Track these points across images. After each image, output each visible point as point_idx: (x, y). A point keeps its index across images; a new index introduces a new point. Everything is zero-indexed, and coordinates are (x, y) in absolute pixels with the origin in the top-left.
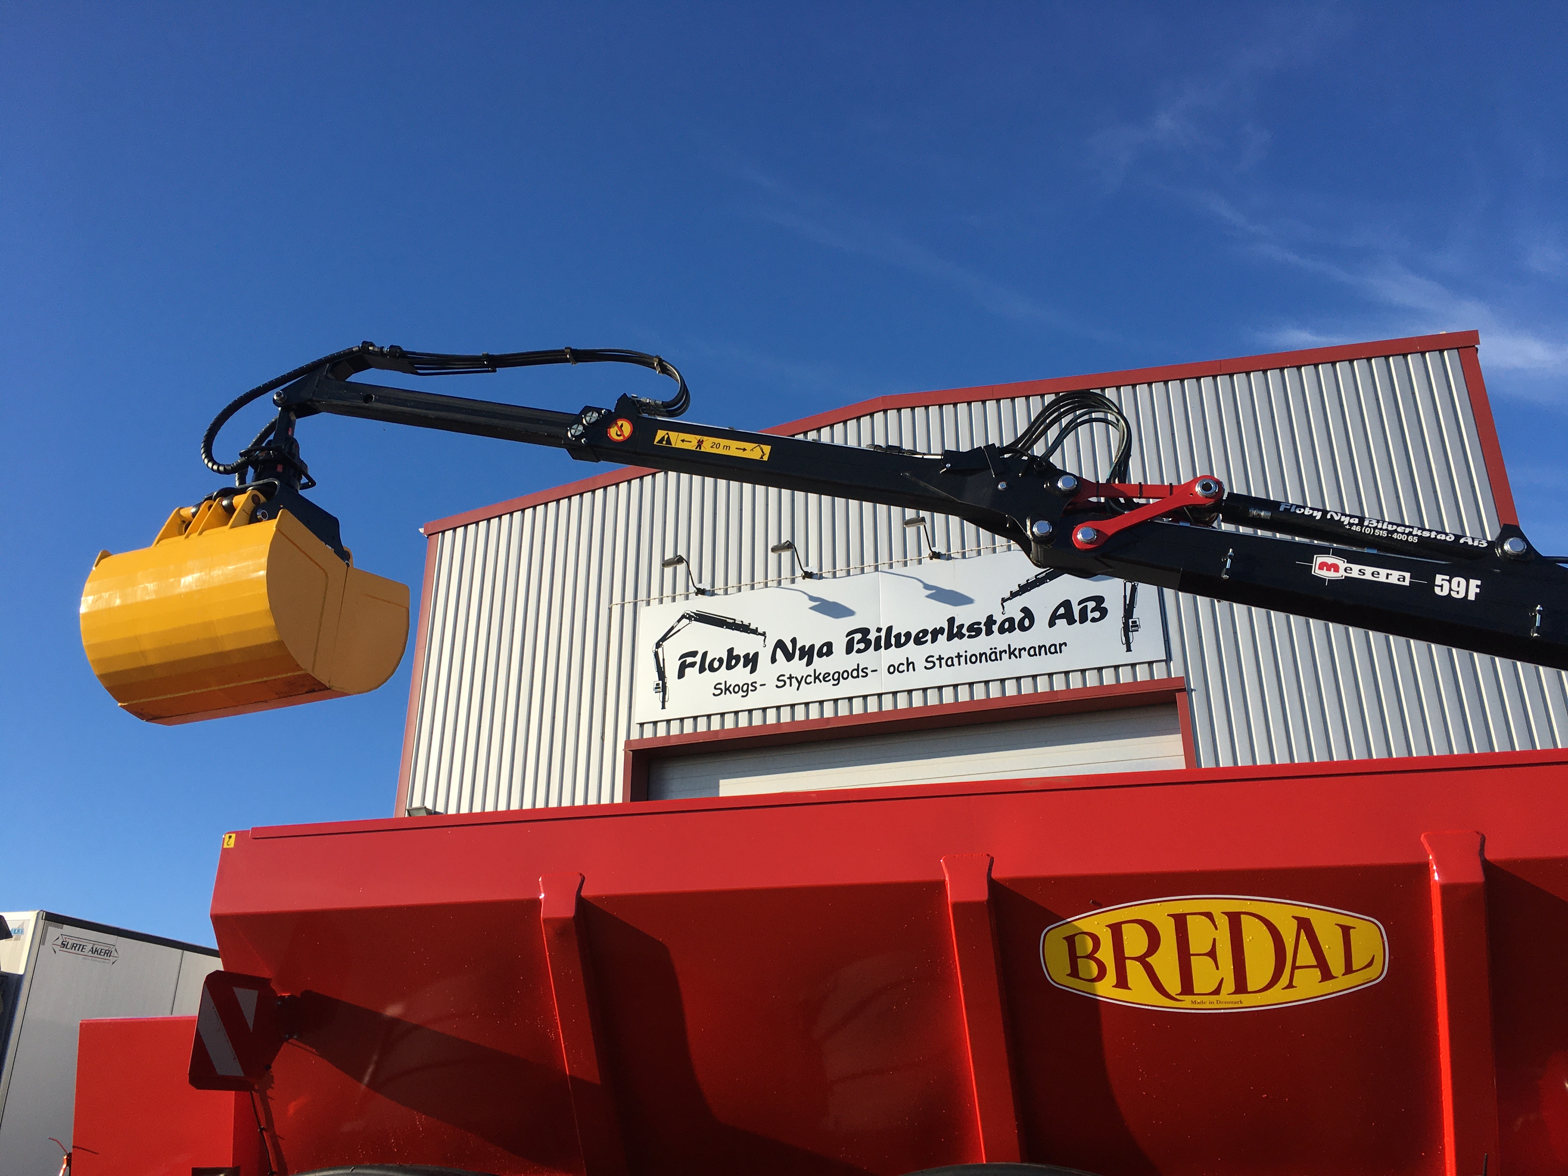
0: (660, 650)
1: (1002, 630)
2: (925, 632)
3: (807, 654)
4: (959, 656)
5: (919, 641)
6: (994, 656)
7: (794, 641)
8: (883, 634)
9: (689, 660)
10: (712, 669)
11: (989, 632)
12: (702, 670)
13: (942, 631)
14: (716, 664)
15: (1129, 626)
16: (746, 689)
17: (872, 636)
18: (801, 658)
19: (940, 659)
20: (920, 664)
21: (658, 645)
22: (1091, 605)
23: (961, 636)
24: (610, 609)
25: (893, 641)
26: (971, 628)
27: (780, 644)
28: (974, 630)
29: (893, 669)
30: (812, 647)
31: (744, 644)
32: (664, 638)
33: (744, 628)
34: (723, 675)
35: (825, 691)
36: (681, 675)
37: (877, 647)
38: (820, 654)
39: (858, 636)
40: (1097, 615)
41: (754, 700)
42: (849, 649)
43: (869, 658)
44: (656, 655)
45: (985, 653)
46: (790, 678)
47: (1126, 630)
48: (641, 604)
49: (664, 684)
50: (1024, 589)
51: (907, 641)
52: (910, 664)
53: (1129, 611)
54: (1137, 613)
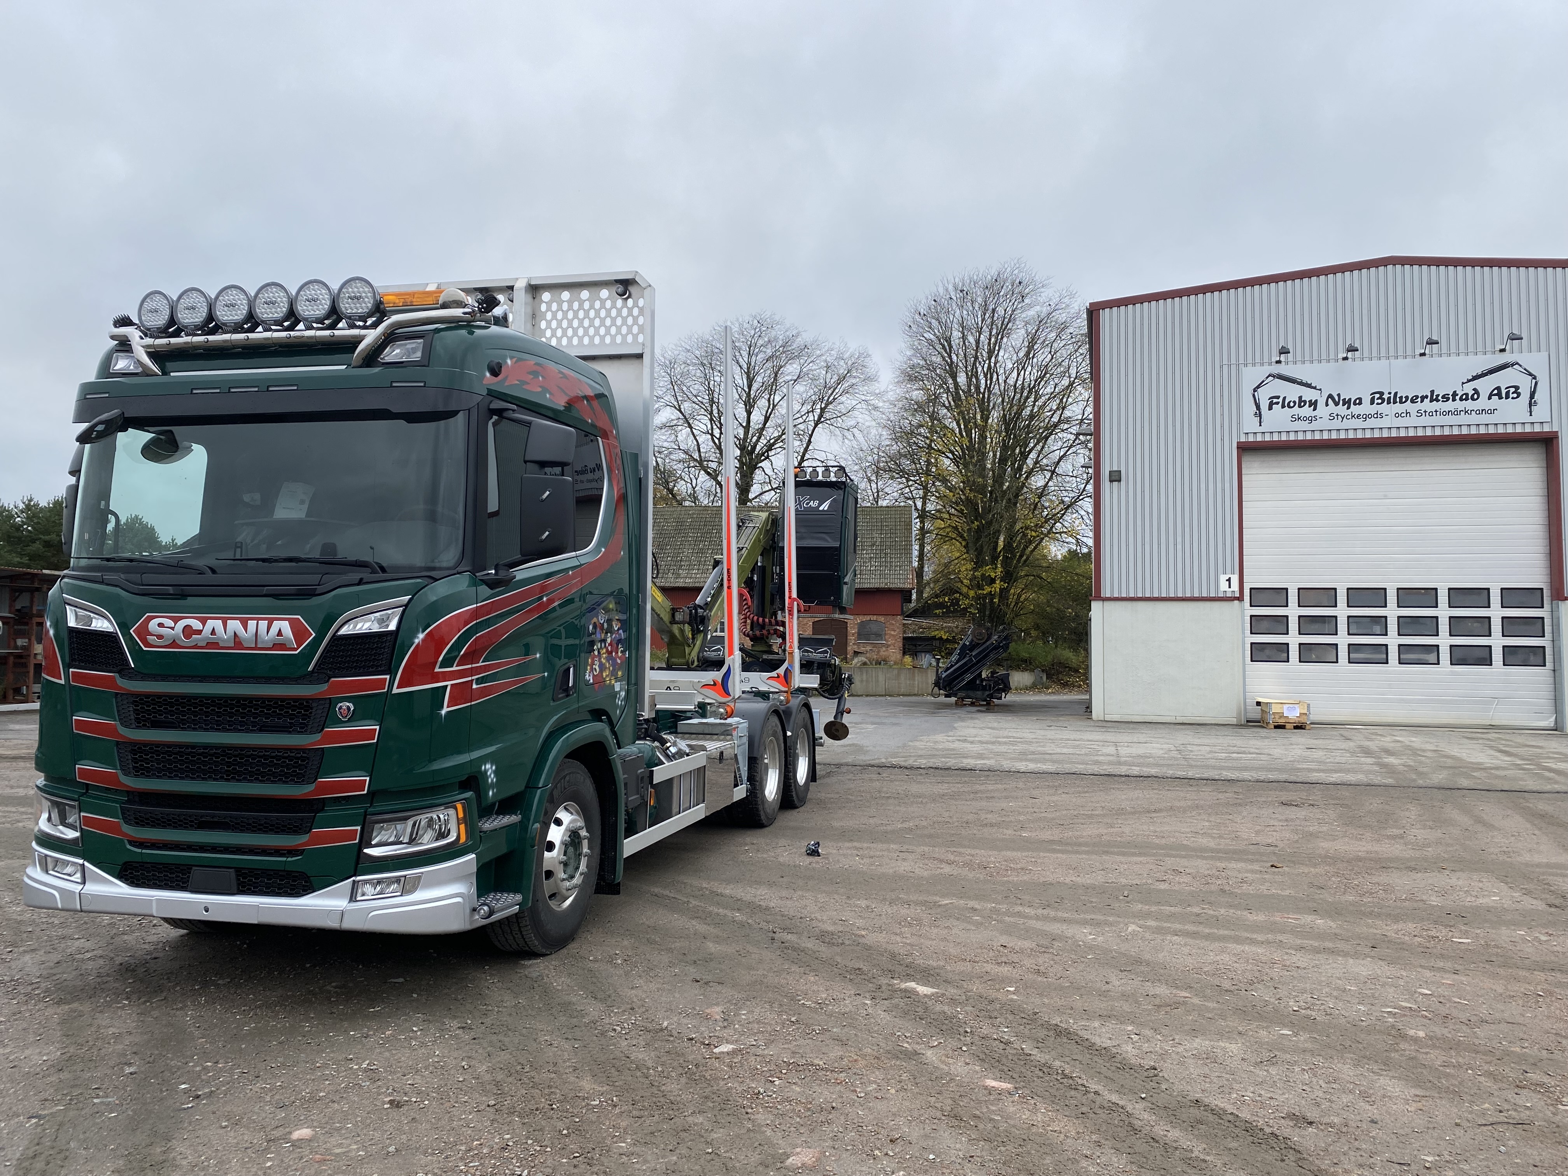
0: (1256, 393)
1: (1461, 399)
2: (1417, 397)
3: (1347, 403)
4: (1436, 411)
5: (1413, 401)
6: (1457, 413)
7: (1339, 395)
8: (1392, 395)
9: (1275, 400)
10: (1289, 407)
11: (1454, 400)
12: (1283, 407)
13: (1427, 397)
14: (1292, 404)
15: (1532, 402)
17: (1386, 396)
18: (1343, 405)
19: (1425, 412)
20: (1414, 414)
21: (1255, 390)
22: (1512, 390)
23: (1438, 400)
24: (1221, 367)
25: (1398, 400)
26: (1443, 397)
27: (1330, 396)
28: (1446, 398)
29: (1397, 415)
30: (1350, 399)
31: (1309, 395)
32: (1258, 387)
33: (1309, 386)
34: (1296, 410)
35: (1358, 423)
36: (1270, 408)
37: (1389, 403)
38: (1355, 404)
39: (1377, 396)
40: (1515, 395)
41: (1315, 425)
42: (1372, 402)
43: (1384, 408)
44: (1254, 396)
46: (1337, 415)
47: (1530, 405)
48: (1241, 366)
49: (1260, 413)
50: (1474, 379)
51: (1406, 401)
52: (1408, 414)
53: (1532, 395)
54: (1537, 397)
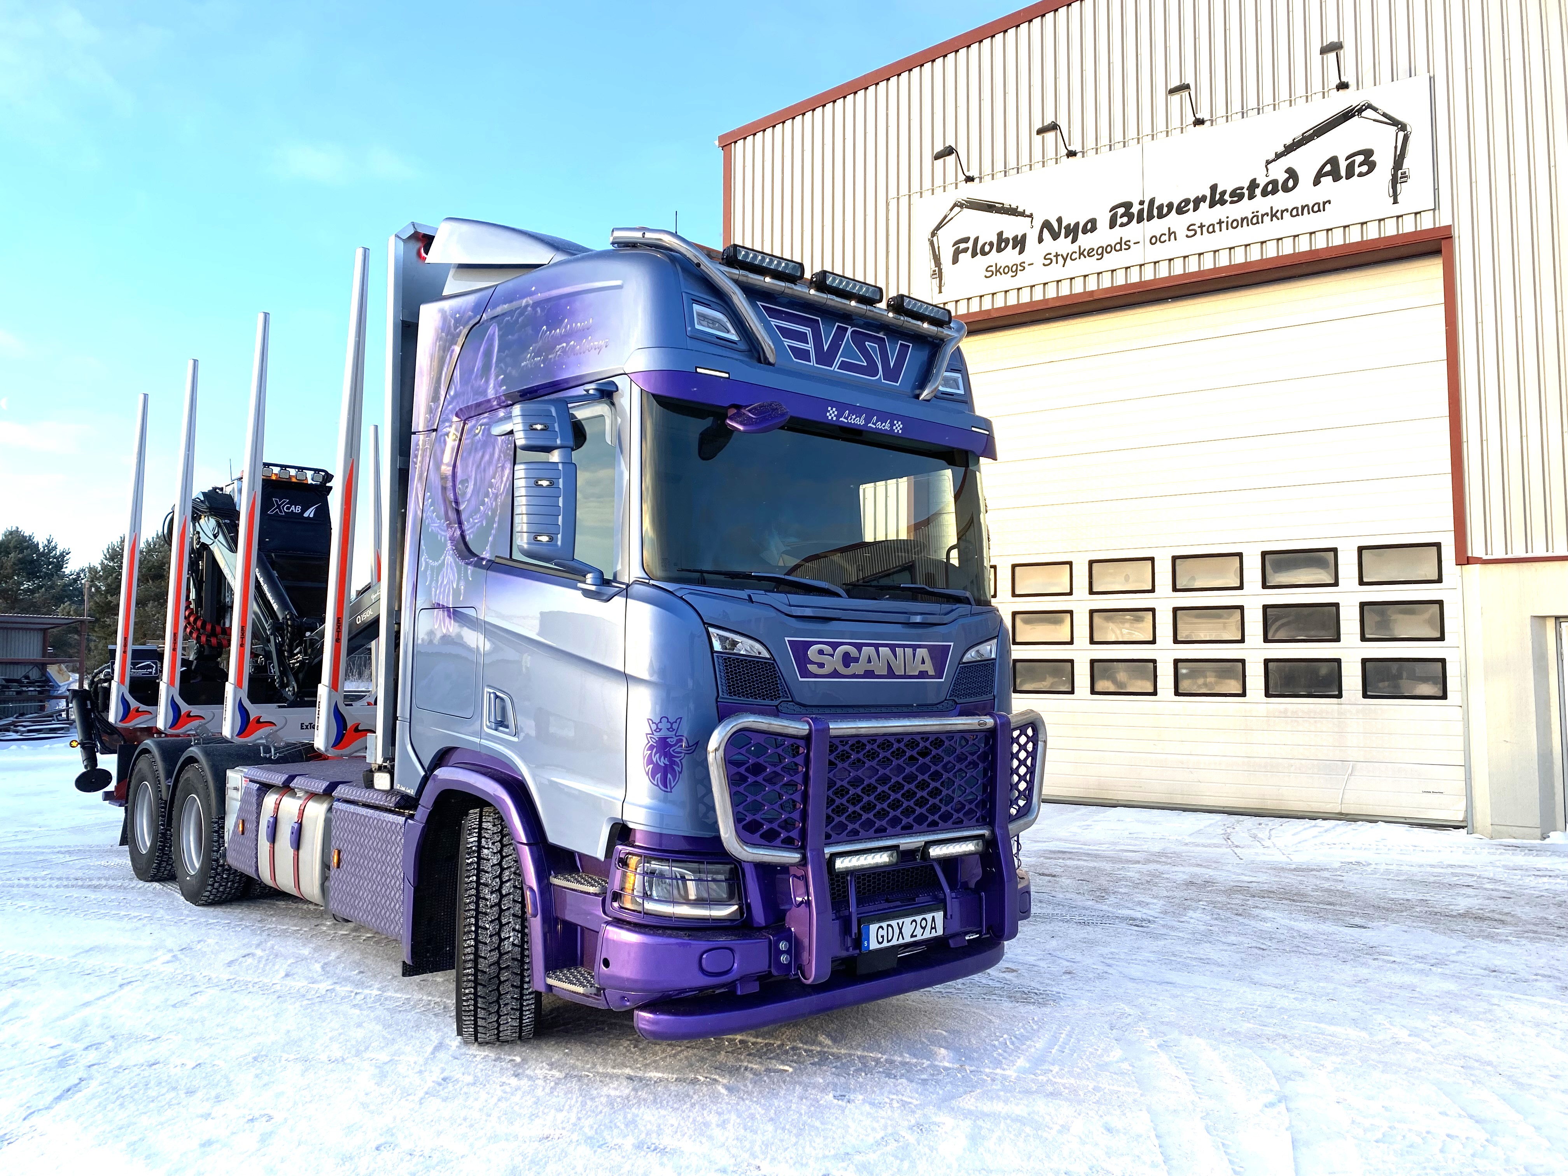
0: (935, 239)
1: (1265, 193)
2: (1187, 201)
3: (1073, 232)
4: (1220, 223)
5: (1180, 211)
6: (1256, 219)
7: (1059, 220)
8: (1146, 206)
10: (984, 253)
11: (1252, 197)
12: (974, 255)
13: (1203, 199)
14: (987, 248)
15: (1398, 176)
16: (1015, 270)
17: (1135, 210)
18: (1066, 237)
19: (1202, 226)
20: (1182, 232)
21: (933, 234)
22: (1359, 159)
23: (1222, 202)
24: (887, 204)
25: (1155, 212)
26: (1233, 194)
27: (1047, 225)
28: (1237, 195)
29: (1155, 240)
31: (1012, 227)
32: (938, 228)
33: (1013, 212)
34: (994, 258)
35: (1089, 265)
36: (955, 260)
37: (1140, 220)
38: (1085, 231)
39: (1121, 210)
40: (1365, 168)
41: (1021, 280)
42: (1113, 224)
43: (1134, 231)
44: (932, 244)
45: (1246, 218)
46: (1057, 256)
47: (1394, 182)
48: (915, 198)
49: (940, 270)
50: (1290, 149)
51: (1169, 212)
52: (1171, 234)
53: (1399, 162)
54: (1407, 164)
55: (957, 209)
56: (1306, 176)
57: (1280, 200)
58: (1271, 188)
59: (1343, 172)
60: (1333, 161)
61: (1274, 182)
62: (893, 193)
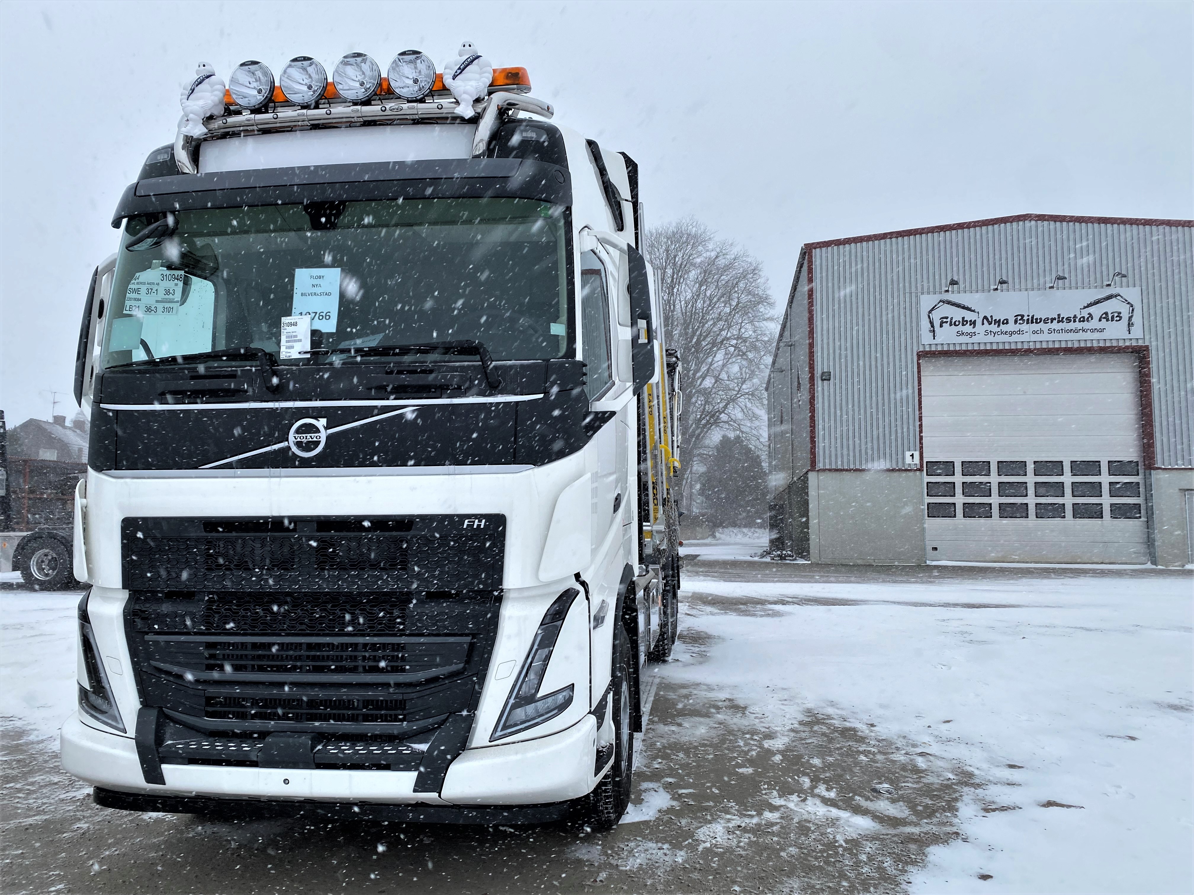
0: (931, 315)
1: (1080, 321)
2: (1048, 319)
3: (998, 322)
4: (1062, 330)
5: (1045, 322)
6: (1076, 331)
7: (991, 317)
8: (1030, 317)
9: (945, 320)
10: (955, 325)
11: (1075, 321)
12: (951, 325)
13: (1055, 319)
14: (957, 323)
15: (1130, 324)
16: (972, 335)
17: (1025, 318)
18: (995, 324)
19: (1054, 330)
20: (1046, 331)
21: (930, 312)
22: (1116, 315)
23: (1063, 322)
24: (905, 294)
25: (1034, 321)
26: (1067, 319)
27: (985, 317)
28: (1069, 320)
29: (1034, 332)
30: (1000, 320)
31: (969, 316)
32: (933, 309)
33: (969, 309)
34: (960, 328)
35: (1006, 338)
36: (941, 326)
37: (1028, 323)
38: (1003, 323)
39: (1019, 318)
40: (1118, 318)
41: (975, 339)
42: (1016, 322)
43: (1025, 327)
46: (991, 332)
47: (1129, 326)
48: (919, 294)
49: (934, 329)
50: (1089, 306)
51: (1040, 322)
52: (1042, 331)
53: (1130, 318)
54: (1133, 320)
55: (941, 303)
56: (1096, 317)
57: (1085, 325)
58: (1082, 320)
59: (1110, 319)
60: (1106, 313)
61: (1083, 317)
62: (907, 290)
